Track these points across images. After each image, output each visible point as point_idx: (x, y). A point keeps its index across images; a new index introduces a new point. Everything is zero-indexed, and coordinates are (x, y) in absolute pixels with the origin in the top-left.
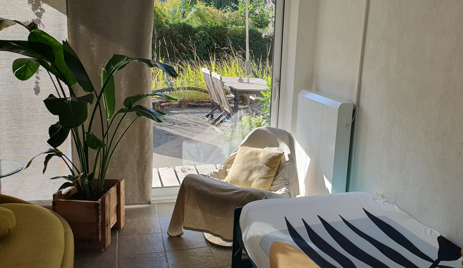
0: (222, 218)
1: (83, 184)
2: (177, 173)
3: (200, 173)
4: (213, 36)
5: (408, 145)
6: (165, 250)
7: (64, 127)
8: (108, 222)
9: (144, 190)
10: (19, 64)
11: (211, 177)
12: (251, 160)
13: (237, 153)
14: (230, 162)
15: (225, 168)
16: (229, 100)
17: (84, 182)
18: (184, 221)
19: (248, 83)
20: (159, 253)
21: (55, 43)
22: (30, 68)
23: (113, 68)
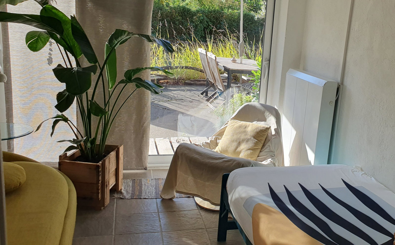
0: (211, 184)
1: (86, 147)
2: (172, 143)
3: (192, 143)
4: (210, 19)
5: (386, 121)
6: (158, 211)
7: (70, 94)
8: (108, 183)
9: (141, 157)
10: (32, 36)
11: (202, 147)
12: (241, 133)
13: (227, 126)
14: (221, 134)
15: (216, 140)
16: (222, 79)
17: (87, 145)
18: (176, 185)
19: (241, 63)
20: (153, 214)
21: (64, 18)
22: (41, 40)
23: (115, 42)
